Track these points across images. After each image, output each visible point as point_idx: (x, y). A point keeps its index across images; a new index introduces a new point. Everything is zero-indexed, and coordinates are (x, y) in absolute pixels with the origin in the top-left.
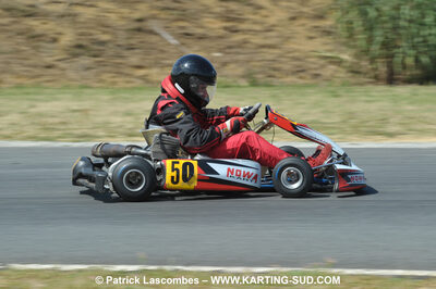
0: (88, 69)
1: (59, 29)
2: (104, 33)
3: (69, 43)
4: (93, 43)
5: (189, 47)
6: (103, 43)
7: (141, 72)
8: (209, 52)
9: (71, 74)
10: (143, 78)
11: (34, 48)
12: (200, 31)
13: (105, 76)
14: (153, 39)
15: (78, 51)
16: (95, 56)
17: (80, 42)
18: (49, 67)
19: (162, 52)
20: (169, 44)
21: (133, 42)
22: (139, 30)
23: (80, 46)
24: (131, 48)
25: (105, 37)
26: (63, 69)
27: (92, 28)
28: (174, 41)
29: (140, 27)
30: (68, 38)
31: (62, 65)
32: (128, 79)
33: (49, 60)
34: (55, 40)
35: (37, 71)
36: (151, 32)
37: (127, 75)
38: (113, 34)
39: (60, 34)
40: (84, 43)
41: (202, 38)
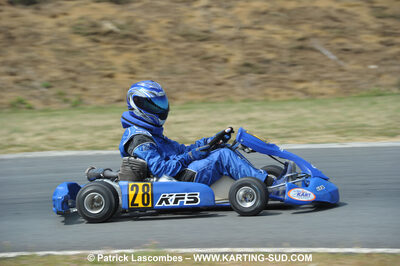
0: (254, 84)
1: (229, 51)
2: (270, 52)
3: (237, 63)
4: (260, 62)
5: (347, 61)
6: (268, 61)
7: (301, 86)
8: (365, 65)
9: (239, 90)
10: (302, 91)
11: (207, 68)
12: (357, 46)
13: (269, 91)
14: (314, 55)
15: (245, 69)
16: (260, 73)
17: (247, 62)
18: (220, 84)
19: (322, 66)
20: (329, 59)
21: (295, 59)
22: (301, 48)
23: (247, 65)
24: (293, 65)
25: (270, 56)
26: (232, 86)
27: (259, 48)
28: (333, 57)
29: (302, 46)
30: (237, 58)
31: (231, 82)
32: (290, 92)
33: (220, 78)
34: (226, 61)
35: (208, 88)
36: (313, 49)
37: (289, 89)
38: (277, 53)
39: (231, 55)
40: (251, 62)
41: (358, 52)
